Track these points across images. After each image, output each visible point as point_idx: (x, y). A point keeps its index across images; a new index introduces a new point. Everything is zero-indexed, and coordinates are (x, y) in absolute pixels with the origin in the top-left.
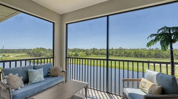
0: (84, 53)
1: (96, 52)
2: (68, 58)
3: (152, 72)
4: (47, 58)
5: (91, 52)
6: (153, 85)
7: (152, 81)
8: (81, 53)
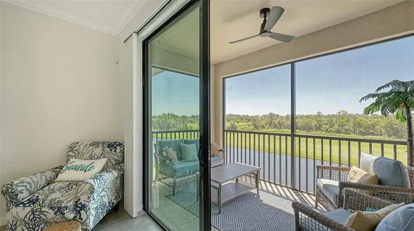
0: (250, 123)
1: (276, 122)
2: (227, 131)
3: (370, 156)
4: (179, 132)
5: (264, 122)
6: (366, 175)
7: (366, 169)
8: (243, 124)
